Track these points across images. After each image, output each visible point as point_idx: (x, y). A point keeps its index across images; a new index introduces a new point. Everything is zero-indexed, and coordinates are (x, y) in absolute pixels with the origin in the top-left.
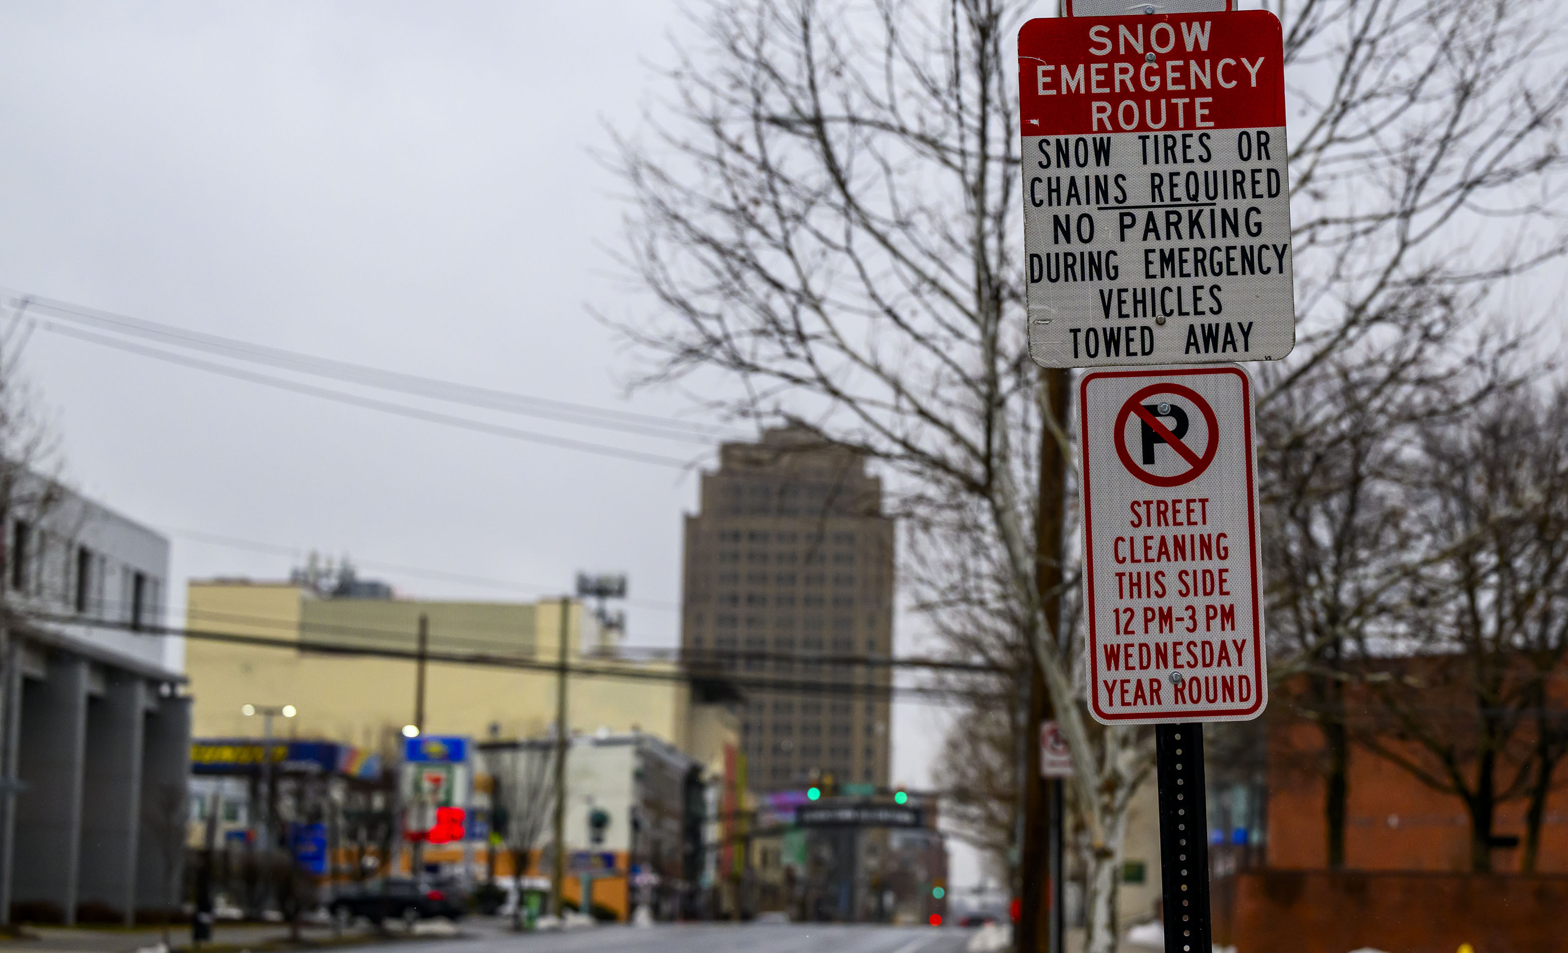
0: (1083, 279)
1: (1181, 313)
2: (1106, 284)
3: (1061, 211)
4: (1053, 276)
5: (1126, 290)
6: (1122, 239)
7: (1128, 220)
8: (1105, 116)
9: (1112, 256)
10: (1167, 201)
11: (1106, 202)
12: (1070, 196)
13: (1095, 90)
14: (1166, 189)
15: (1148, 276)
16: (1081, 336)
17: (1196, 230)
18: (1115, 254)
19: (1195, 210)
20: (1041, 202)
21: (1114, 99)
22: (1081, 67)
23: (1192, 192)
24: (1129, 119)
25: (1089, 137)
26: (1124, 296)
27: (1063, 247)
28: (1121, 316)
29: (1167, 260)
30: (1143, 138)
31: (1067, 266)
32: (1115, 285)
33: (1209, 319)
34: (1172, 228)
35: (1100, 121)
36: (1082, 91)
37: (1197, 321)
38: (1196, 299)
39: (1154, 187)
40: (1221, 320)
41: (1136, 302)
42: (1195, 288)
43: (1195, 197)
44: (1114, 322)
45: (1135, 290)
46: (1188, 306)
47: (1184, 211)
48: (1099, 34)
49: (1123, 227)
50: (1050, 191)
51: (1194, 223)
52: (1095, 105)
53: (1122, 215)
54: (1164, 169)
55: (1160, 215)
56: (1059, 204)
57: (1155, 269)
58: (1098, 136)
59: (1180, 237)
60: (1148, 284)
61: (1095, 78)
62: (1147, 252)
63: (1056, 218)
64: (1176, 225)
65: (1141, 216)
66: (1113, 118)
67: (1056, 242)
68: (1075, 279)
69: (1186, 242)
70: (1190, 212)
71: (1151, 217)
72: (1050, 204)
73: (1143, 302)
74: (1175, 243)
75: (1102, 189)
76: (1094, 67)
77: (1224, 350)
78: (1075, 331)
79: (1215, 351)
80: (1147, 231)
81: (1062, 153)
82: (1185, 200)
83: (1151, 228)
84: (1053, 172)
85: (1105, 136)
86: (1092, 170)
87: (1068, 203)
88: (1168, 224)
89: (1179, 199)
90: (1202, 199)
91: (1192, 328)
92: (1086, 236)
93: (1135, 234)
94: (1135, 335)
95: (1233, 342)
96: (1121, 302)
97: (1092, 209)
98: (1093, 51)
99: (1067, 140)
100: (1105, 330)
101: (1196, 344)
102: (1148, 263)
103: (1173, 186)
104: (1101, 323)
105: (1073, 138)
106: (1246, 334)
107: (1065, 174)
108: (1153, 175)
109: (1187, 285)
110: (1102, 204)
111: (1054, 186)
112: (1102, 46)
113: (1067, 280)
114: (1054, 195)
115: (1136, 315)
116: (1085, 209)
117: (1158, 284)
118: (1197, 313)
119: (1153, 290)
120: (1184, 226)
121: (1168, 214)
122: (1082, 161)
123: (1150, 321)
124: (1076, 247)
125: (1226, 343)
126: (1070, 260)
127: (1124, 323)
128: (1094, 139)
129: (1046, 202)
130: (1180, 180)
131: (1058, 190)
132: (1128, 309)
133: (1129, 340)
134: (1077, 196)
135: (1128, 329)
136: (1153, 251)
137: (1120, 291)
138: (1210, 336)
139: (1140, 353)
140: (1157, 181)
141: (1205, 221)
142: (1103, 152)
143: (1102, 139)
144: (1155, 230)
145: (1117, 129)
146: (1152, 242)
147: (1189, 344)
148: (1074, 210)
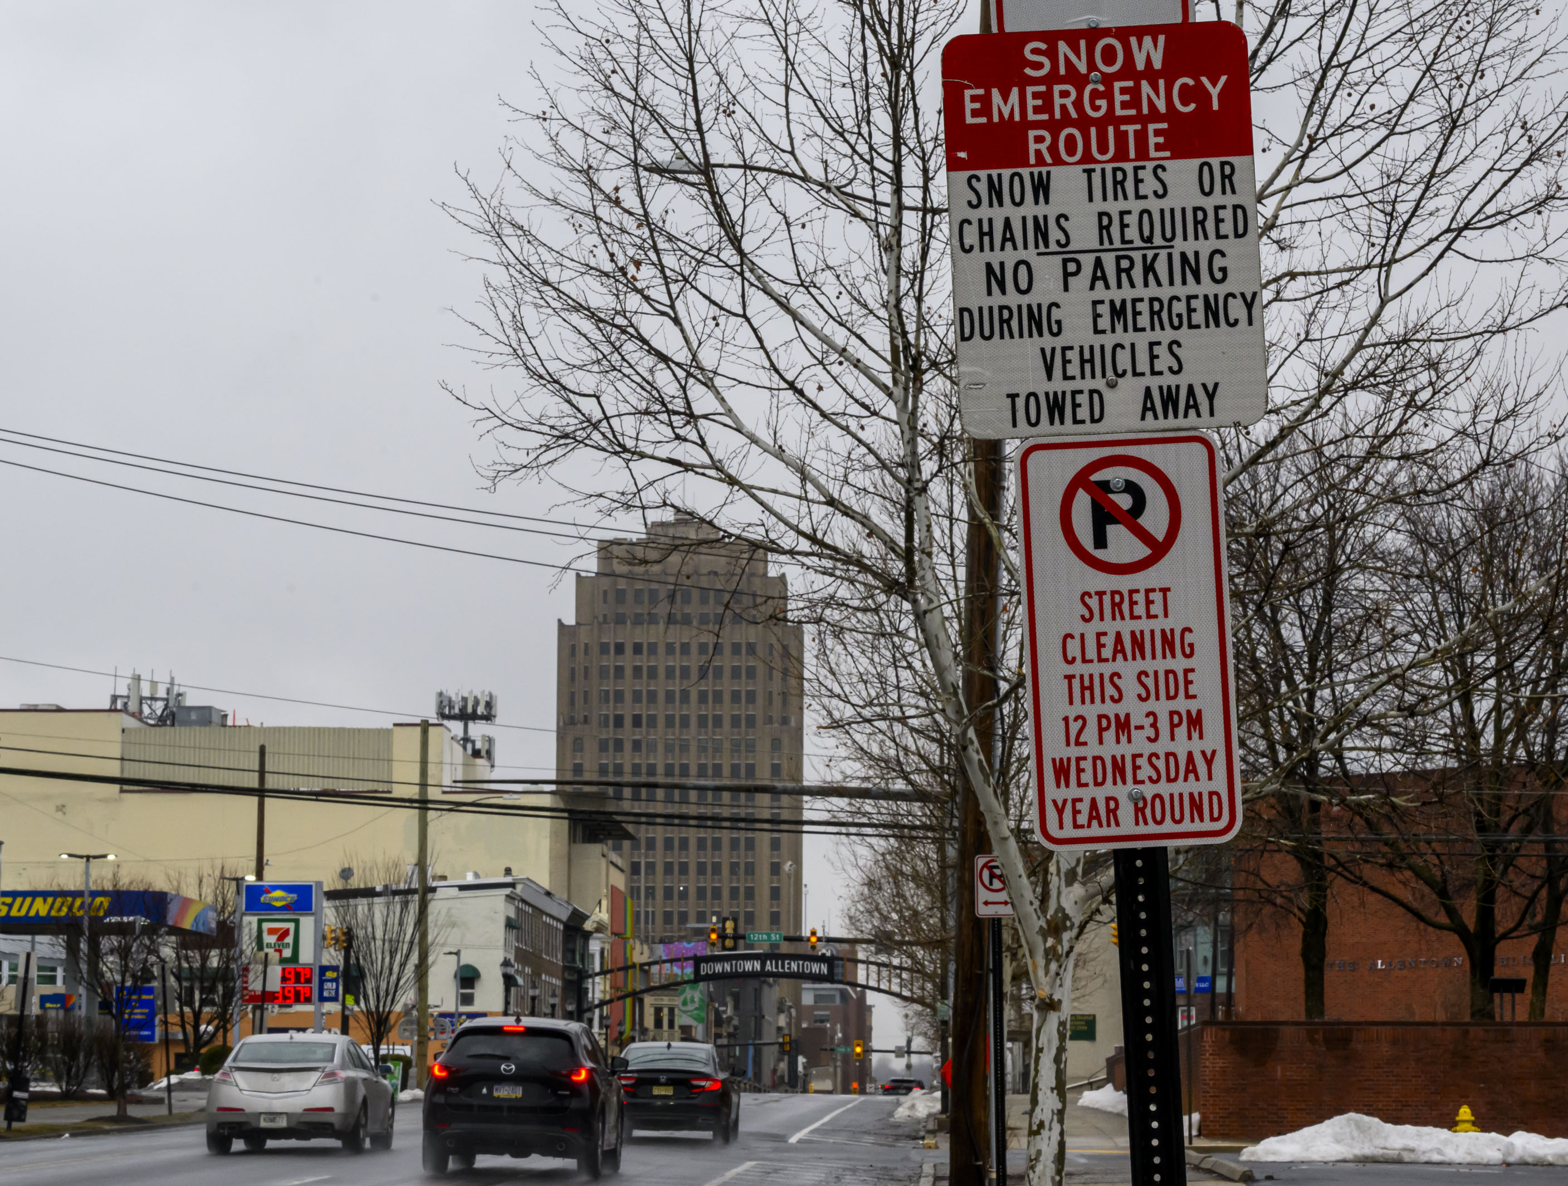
0: (1021, 336)
1: (1135, 374)
2: (1048, 341)
3: (995, 258)
4: (987, 333)
5: (1071, 348)
6: (1066, 289)
7: (1072, 267)
8: (1043, 147)
9: (1054, 308)
10: (1117, 244)
11: (1047, 246)
12: (1004, 240)
13: (1031, 117)
14: (1115, 230)
15: (1097, 331)
16: (1020, 402)
17: (1151, 277)
18: (1058, 306)
19: (1150, 254)
20: (972, 247)
21: (1054, 127)
22: (1015, 91)
23: (1146, 233)
24: (1071, 150)
25: (1025, 172)
26: (1069, 354)
27: (997, 299)
28: (1066, 377)
29: (1118, 312)
30: (1089, 172)
31: (1002, 321)
32: (1059, 342)
33: (1168, 380)
34: (1124, 276)
35: (1038, 152)
36: (1017, 118)
37: (1154, 383)
38: (1153, 357)
39: (1101, 227)
40: (1183, 380)
41: (1083, 361)
42: (1152, 345)
43: (1150, 239)
44: (1058, 385)
45: (1081, 347)
46: (1143, 365)
47: (1137, 256)
48: (1035, 51)
49: (1066, 275)
50: (982, 234)
51: (1149, 268)
52: (1032, 134)
53: (1065, 261)
54: (1113, 207)
55: (1109, 261)
56: (992, 249)
57: (1104, 323)
58: (1036, 170)
59: (1132, 285)
60: (1097, 341)
61: (1031, 103)
62: (1095, 303)
63: (989, 266)
64: (1128, 271)
65: (1088, 262)
66: (1053, 149)
67: (990, 293)
68: (1012, 336)
69: (1140, 292)
70: (1144, 257)
71: (1098, 263)
72: (982, 250)
73: (1091, 361)
74: (1127, 293)
75: (1041, 231)
76: (1030, 90)
77: (1186, 416)
78: (1013, 397)
79: (1176, 416)
80: (1094, 279)
81: (995, 190)
82: (1138, 243)
83: (1099, 274)
84: (984, 212)
85: (1044, 170)
86: (1030, 209)
87: (1002, 249)
88: (1119, 270)
89: (1131, 242)
90: (1158, 241)
91: (1148, 392)
92: (1023, 285)
93: (1080, 282)
94: (1083, 399)
95: (1196, 406)
96: (1066, 362)
97: (1030, 255)
98: (1028, 71)
99: (1000, 176)
100: (1047, 394)
101: (1153, 409)
102: (1096, 316)
103: (1123, 226)
104: (1042, 387)
105: (1006, 173)
106: (1211, 397)
107: (998, 215)
108: (1101, 215)
109: (1142, 341)
110: (1042, 249)
111: (986, 229)
112: (1039, 66)
113: (1002, 337)
114: (986, 239)
115: (1083, 377)
116: (1022, 254)
117: (1109, 340)
118: (1154, 373)
119: (1102, 347)
120: (1137, 273)
121: (1118, 259)
122: (1018, 199)
123: (1099, 384)
124: (1013, 299)
125: (1188, 407)
126: (1006, 314)
127: (1069, 386)
128: (1032, 174)
129: (977, 248)
130: (1132, 220)
131: (990, 233)
132: (1073, 369)
133: (1075, 406)
134: (1012, 239)
135: (1074, 393)
136: (1102, 302)
137: (1064, 349)
138: (1170, 399)
139: (1088, 420)
140: (1105, 221)
141: (1161, 267)
142: (1042, 188)
143: (1040, 174)
144: (1104, 278)
145: (1058, 161)
146: (1100, 292)
147: (1145, 409)
148: (1010, 257)
